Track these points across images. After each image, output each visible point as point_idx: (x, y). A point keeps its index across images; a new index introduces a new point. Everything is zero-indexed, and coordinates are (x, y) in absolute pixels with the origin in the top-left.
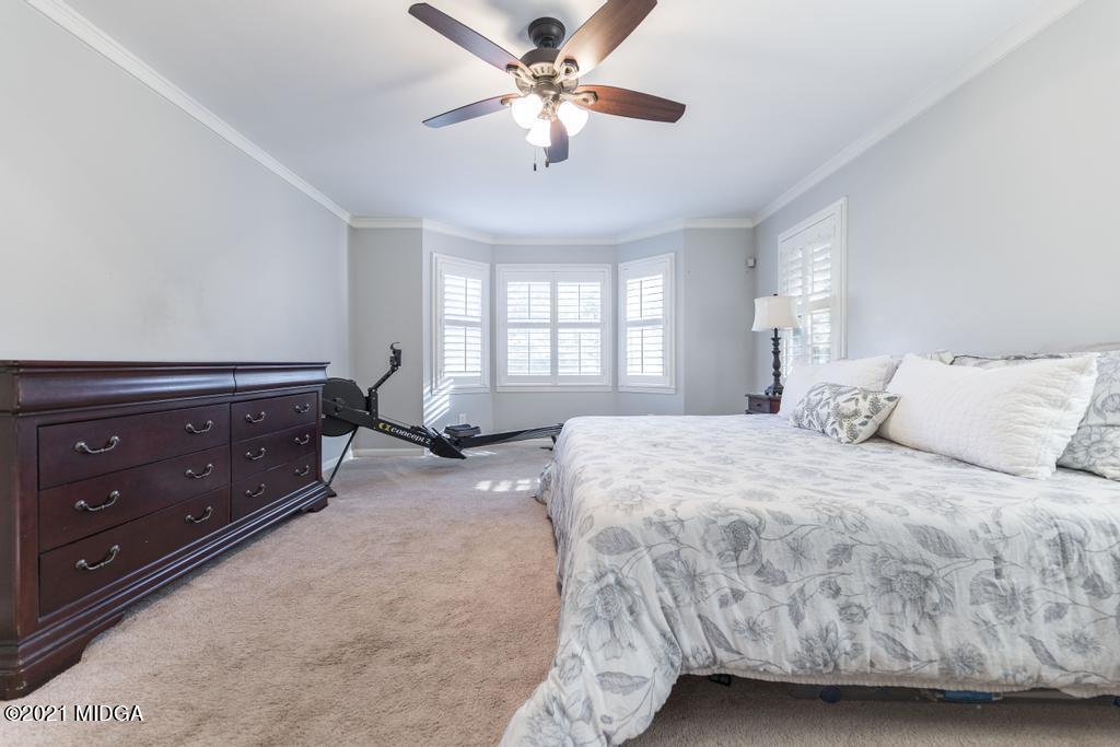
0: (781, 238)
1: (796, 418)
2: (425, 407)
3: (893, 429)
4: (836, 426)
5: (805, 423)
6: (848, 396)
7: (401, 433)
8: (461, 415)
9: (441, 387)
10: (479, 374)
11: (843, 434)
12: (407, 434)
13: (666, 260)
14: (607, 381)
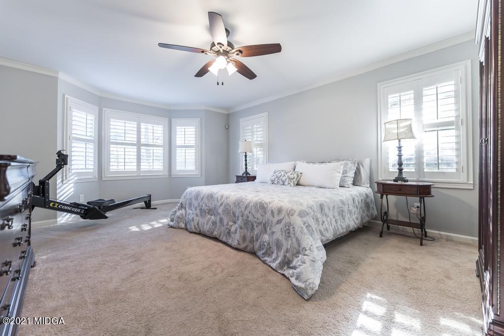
0: (241, 120)
1: (272, 181)
2: (58, 192)
3: (301, 182)
4: (289, 182)
5: (276, 182)
6: (290, 173)
7: (66, 208)
8: (81, 195)
9: (69, 179)
10: (92, 171)
11: (292, 184)
12: (69, 208)
13: (197, 121)
14: (166, 173)
